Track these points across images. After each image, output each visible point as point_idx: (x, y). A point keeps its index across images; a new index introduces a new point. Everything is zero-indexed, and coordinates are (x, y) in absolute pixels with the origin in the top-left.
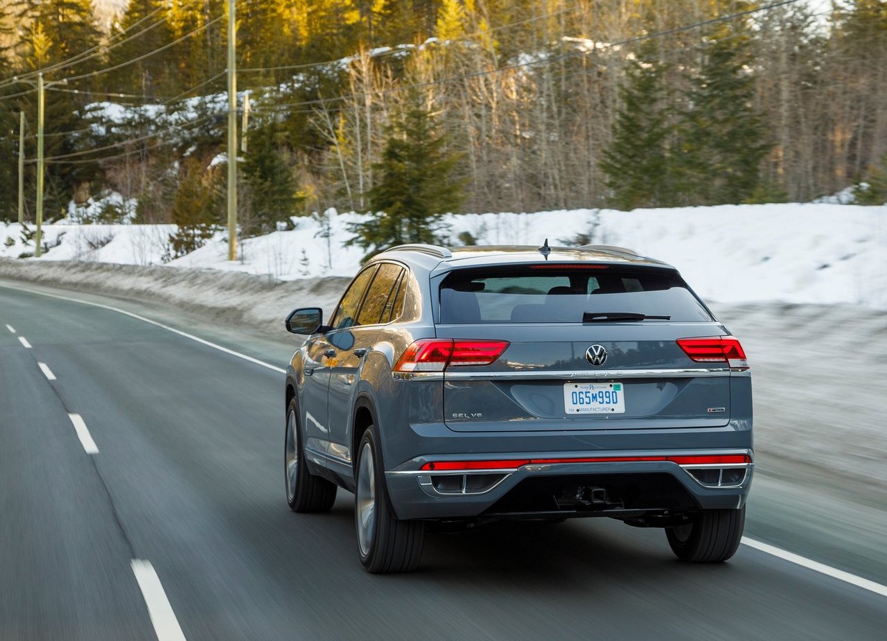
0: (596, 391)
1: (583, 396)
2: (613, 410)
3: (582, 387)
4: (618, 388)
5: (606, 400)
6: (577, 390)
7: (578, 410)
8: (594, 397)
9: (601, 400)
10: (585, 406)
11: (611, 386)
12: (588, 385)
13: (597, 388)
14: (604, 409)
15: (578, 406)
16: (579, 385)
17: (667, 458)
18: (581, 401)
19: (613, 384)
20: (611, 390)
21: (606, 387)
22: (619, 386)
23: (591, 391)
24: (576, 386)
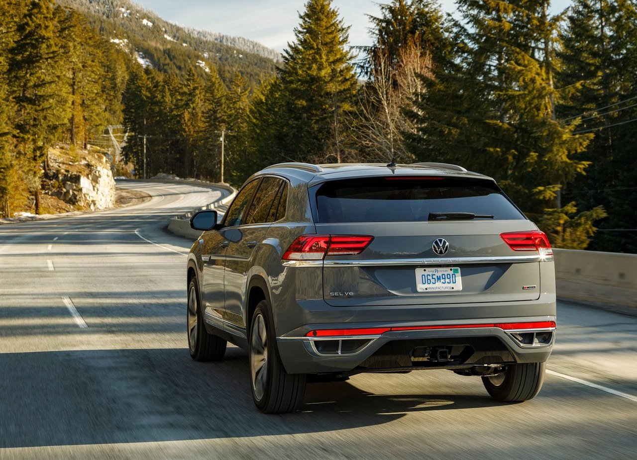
0: (440, 274)
1: (430, 278)
2: (453, 288)
3: (429, 271)
4: (456, 271)
5: (447, 280)
6: (426, 273)
7: (426, 289)
8: (439, 279)
9: (443, 281)
10: (431, 285)
11: (451, 270)
12: (433, 269)
13: (441, 272)
14: (446, 288)
15: (426, 286)
16: (427, 269)
17: (495, 325)
18: (429, 282)
19: (452, 268)
20: (451, 273)
21: (447, 271)
22: (457, 270)
23: (436, 274)
24: (425, 270)
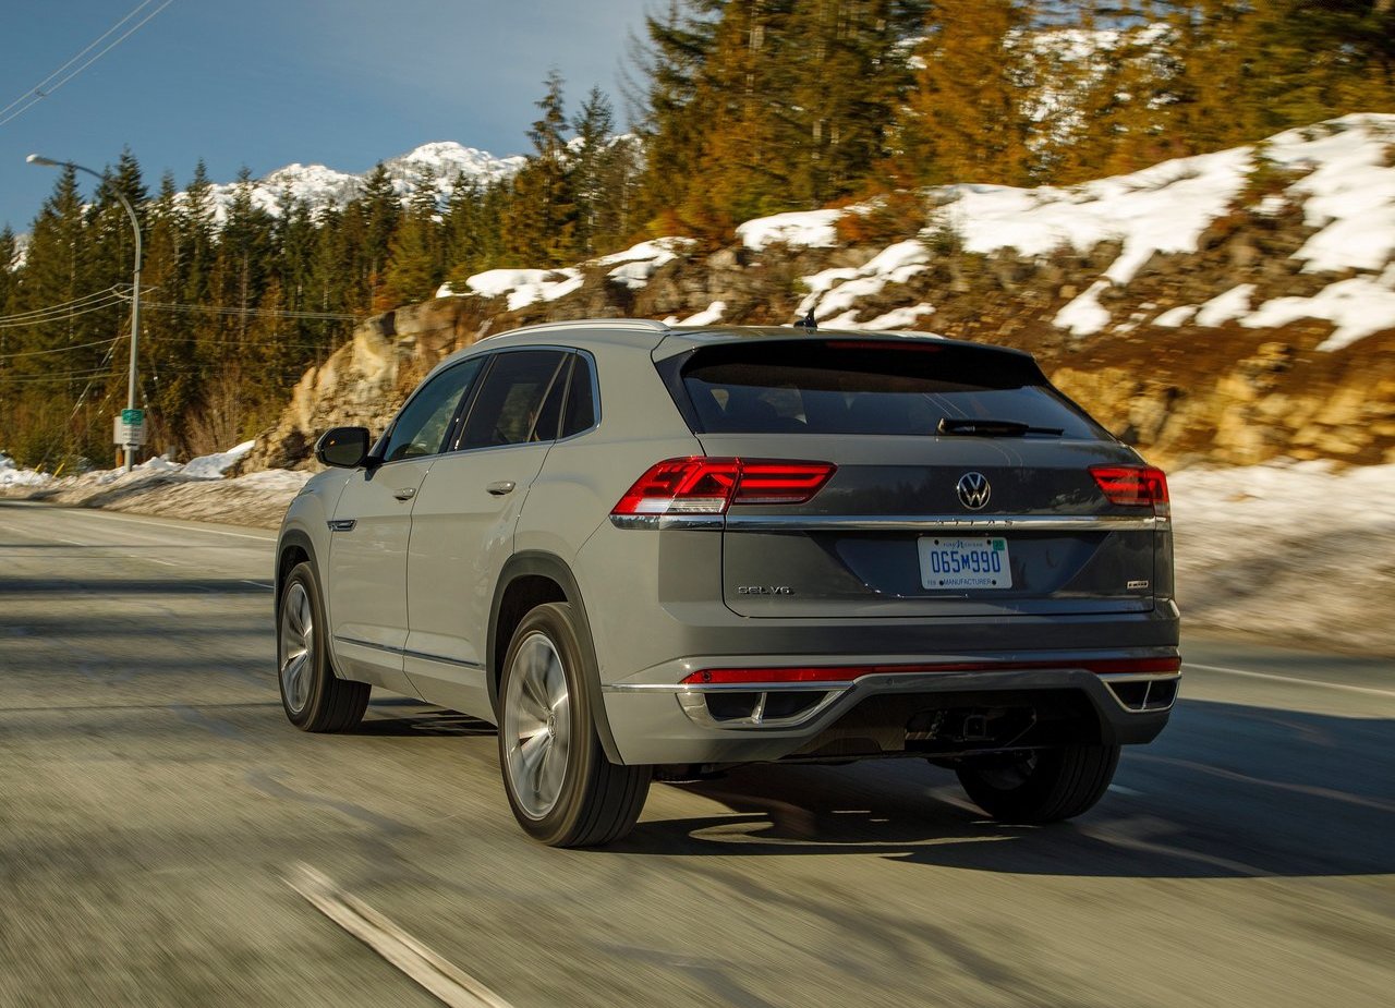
0: (966, 551)
1: (947, 558)
2: (994, 583)
3: (946, 544)
4: (999, 546)
5: (983, 565)
6: (939, 549)
7: (941, 583)
8: (965, 561)
9: (975, 566)
10: (951, 576)
11: (990, 543)
12: (954, 541)
13: (968, 547)
14: (980, 581)
15: (942, 576)
16: (941, 541)
18: (946, 568)
19: (992, 539)
20: (990, 549)
21: (982, 545)
22: (1001, 543)
23: (960, 551)
24: (937, 542)
